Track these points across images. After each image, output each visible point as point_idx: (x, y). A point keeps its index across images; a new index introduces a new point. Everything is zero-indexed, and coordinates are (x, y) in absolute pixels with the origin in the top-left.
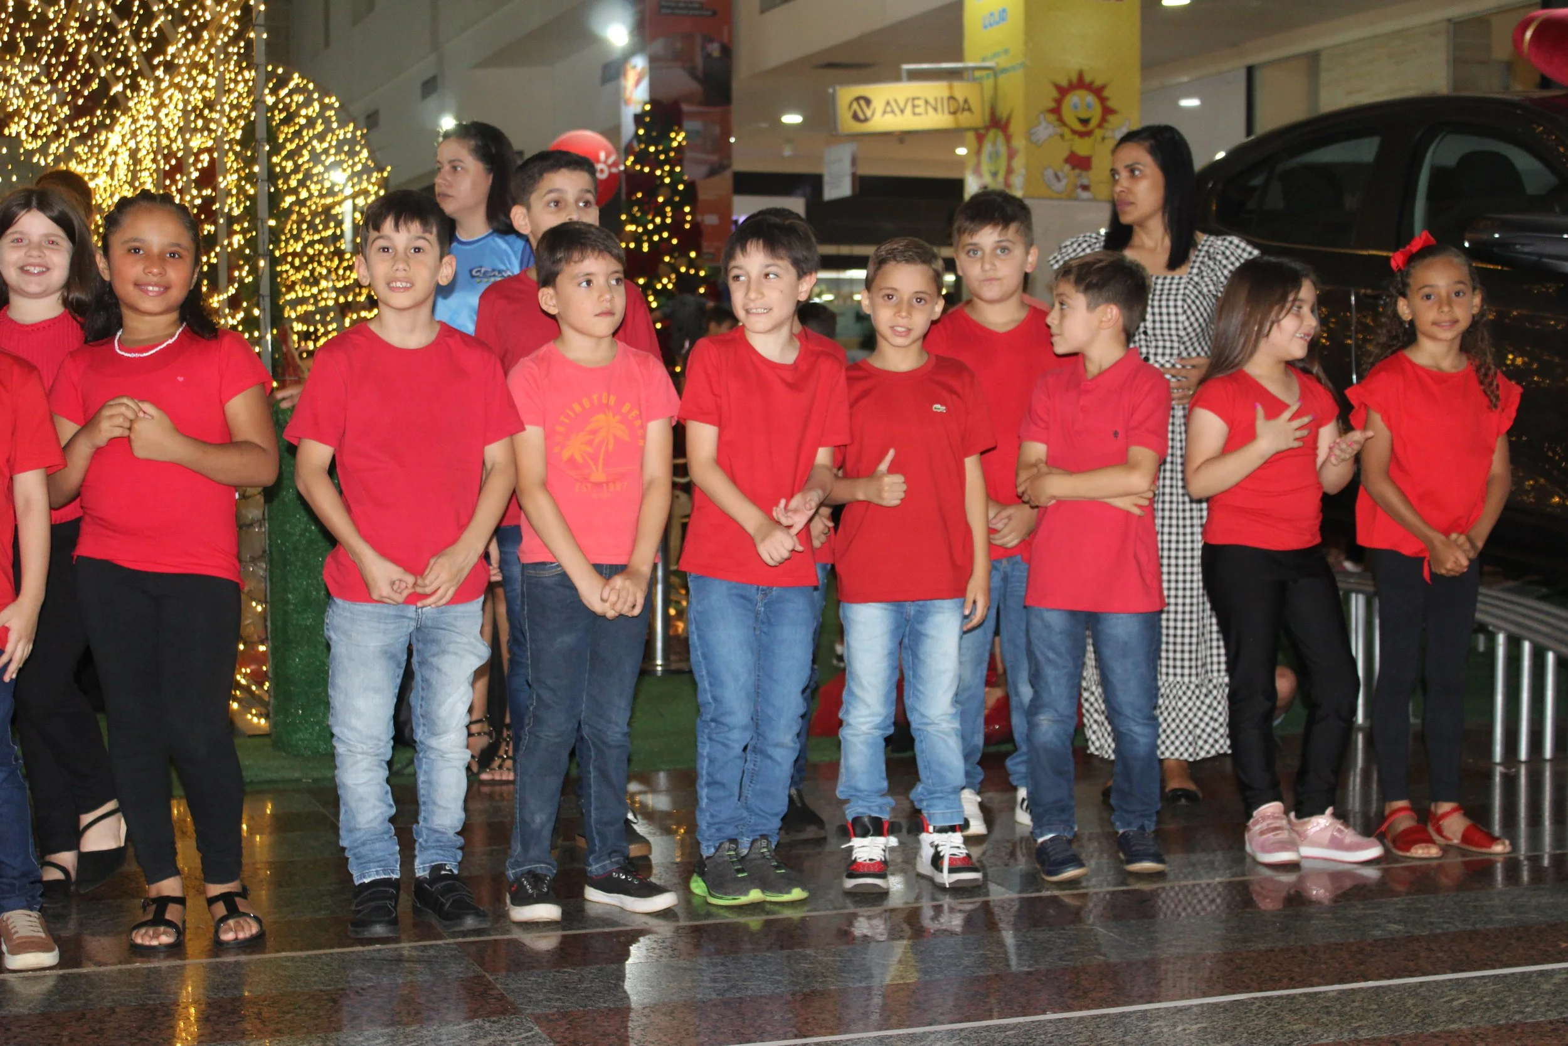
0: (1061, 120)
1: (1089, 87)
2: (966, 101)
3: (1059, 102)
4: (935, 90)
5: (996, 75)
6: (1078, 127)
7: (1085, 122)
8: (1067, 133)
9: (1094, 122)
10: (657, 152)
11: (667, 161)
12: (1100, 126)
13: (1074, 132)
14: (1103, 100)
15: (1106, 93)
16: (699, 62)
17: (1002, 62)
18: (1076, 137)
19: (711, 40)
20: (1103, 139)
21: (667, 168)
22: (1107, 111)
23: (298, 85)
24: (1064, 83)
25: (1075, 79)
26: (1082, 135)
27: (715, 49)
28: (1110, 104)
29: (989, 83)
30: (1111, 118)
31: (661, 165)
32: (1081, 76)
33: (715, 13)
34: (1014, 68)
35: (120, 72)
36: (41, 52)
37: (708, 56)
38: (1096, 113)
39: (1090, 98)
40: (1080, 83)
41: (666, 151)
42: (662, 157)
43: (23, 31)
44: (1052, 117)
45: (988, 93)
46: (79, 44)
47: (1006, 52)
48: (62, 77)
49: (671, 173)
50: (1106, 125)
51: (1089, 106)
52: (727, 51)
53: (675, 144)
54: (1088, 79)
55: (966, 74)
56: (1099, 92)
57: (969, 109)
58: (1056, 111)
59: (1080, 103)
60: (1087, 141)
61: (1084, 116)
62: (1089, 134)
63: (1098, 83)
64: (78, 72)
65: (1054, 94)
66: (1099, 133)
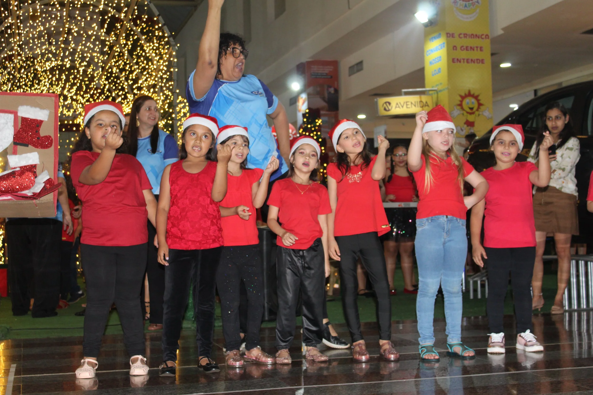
0: (462, 109)
1: (473, 96)
2: (426, 102)
3: (461, 102)
4: (414, 99)
5: (437, 93)
6: (469, 111)
7: (471, 109)
8: (465, 113)
9: (475, 109)
10: (311, 127)
11: (315, 130)
12: (477, 110)
13: (468, 113)
14: (478, 101)
15: (479, 98)
16: (326, 95)
17: (440, 88)
18: (468, 115)
19: (331, 87)
20: (479, 115)
21: (315, 133)
22: (480, 105)
23: (180, 100)
24: (463, 94)
25: (467, 93)
26: (470, 114)
27: (332, 90)
28: (481, 102)
29: (435, 96)
30: (482, 107)
31: (313, 132)
32: (469, 92)
33: (332, 77)
34: (444, 90)
35: (120, 93)
36: (91, 89)
37: (329, 93)
38: (476, 106)
39: (473, 100)
40: (470, 94)
41: (314, 127)
42: (313, 129)
43: (85, 81)
44: (459, 107)
45: (435, 100)
46: (105, 85)
47: (441, 84)
48: (98, 98)
49: (317, 135)
50: (480, 110)
51: (473, 103)
52: (337, 91)
53: (318, 124)
54: (472, 93)
55: (426, 93)
56: (476, 97)
57: (428, 106)
58: (461, 105)
59: (469, 102)
60: (473, 116)
61: (471, 106)
62: (473, 113)
63: (476, 94)
64: (104, 95)
65: (460, 99)
66: (477, 113)
